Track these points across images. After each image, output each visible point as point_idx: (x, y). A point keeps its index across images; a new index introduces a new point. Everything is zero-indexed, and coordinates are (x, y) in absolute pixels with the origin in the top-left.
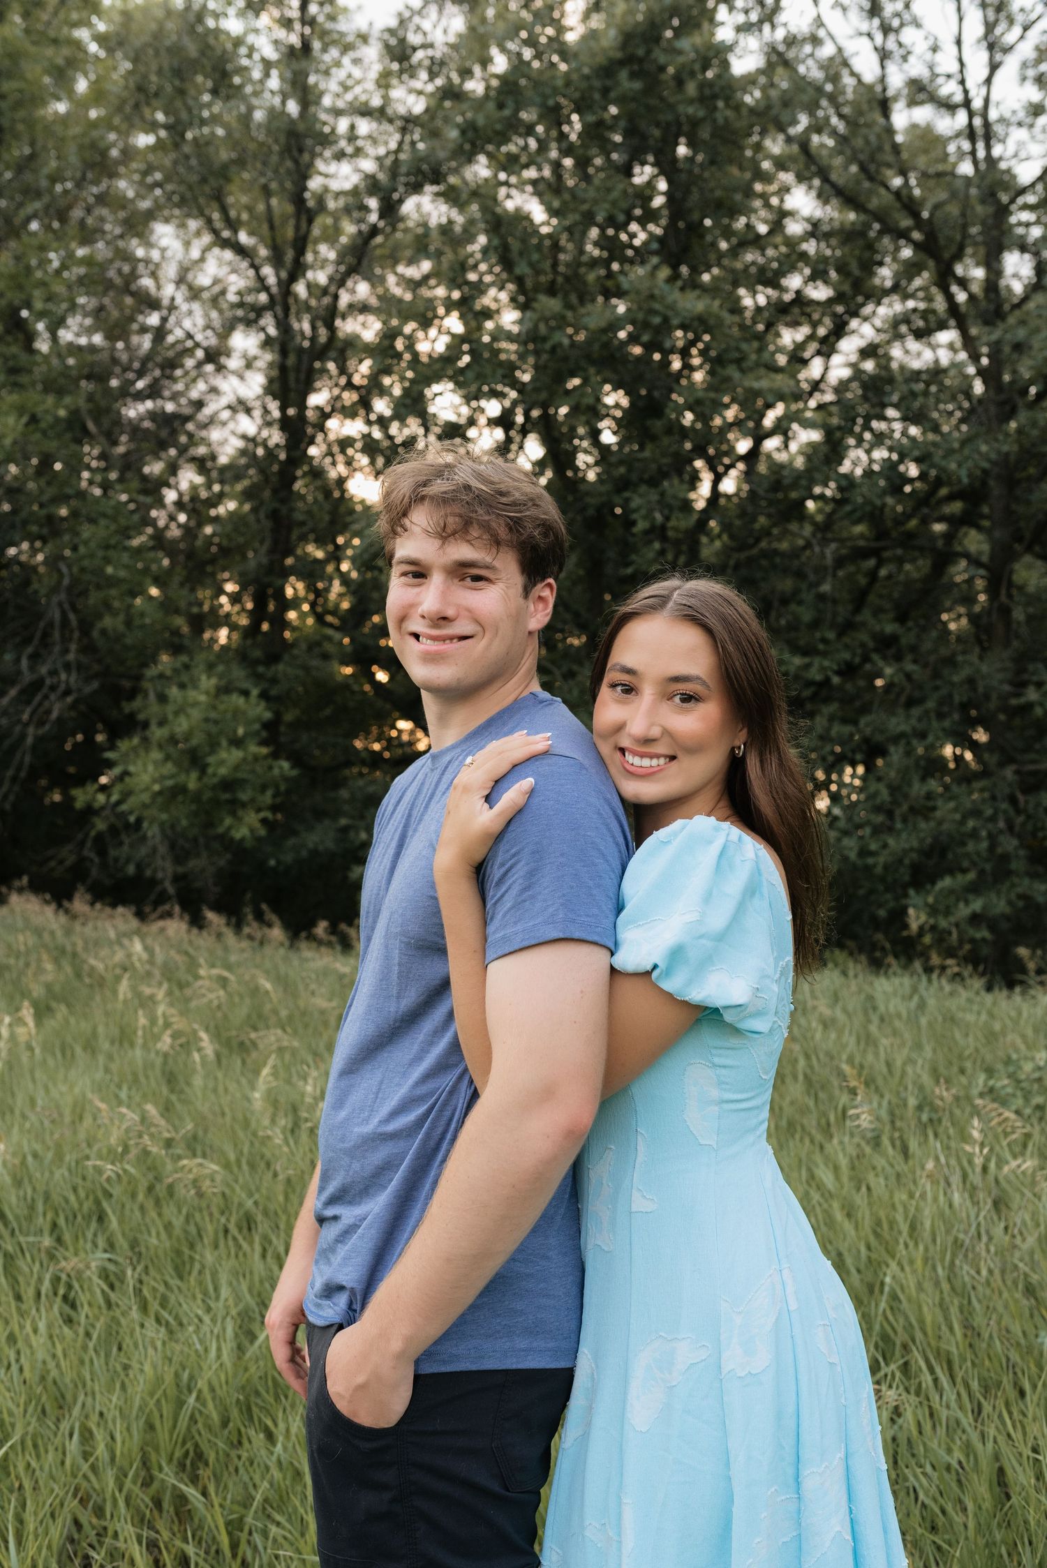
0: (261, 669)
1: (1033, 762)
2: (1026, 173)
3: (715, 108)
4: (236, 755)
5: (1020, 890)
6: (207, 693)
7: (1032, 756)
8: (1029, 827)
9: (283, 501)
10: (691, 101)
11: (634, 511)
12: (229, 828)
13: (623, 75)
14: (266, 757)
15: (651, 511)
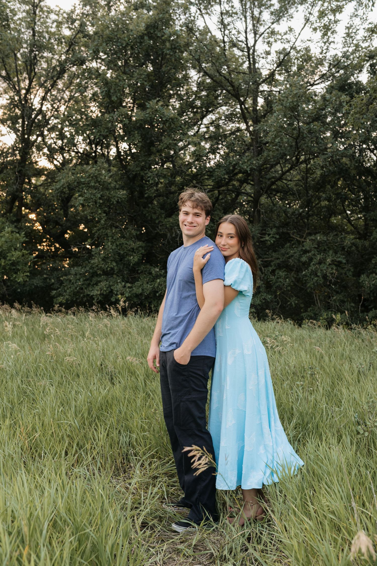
0: (15, 224)
1: (266, 258)
2: (265, 73)
3: (176, 52)
4: (18, 253)
5: (263, 297)
6: (8, 233)
7: (266, 256)
8: (266, 278)
9: (23, 167)
10: (168, 49)
11: (148, 177)
12: (16, 277)
13: (146, 38)
14: (27, 254)
15: (154, 177)
